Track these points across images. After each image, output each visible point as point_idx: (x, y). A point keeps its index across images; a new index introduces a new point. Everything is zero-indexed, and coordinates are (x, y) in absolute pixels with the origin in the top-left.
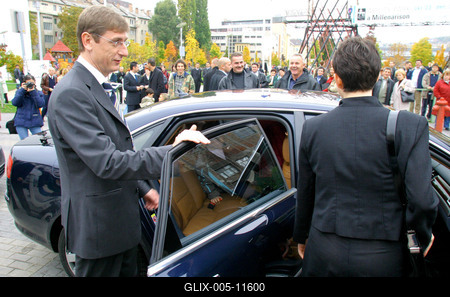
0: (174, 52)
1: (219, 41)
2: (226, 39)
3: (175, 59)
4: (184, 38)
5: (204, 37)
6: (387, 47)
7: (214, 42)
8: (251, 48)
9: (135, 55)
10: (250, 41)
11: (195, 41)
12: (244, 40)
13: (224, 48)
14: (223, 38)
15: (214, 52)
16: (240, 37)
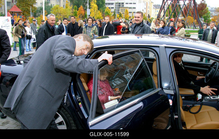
0: (83, 12)
1: (110, 6)
2: (114, 4)
3: (84, 17)
4: (89, 4)
5: (101, 3)
6: (214, 9)
7: (107, 6)
8: (129, 10)
9: (60, 14)
10: (129, 6)
11: (96, 6)
12: (125, 5)
13: (113, 10)
14: (112, 4)
15: (107, 13)
16: (123, 3)
